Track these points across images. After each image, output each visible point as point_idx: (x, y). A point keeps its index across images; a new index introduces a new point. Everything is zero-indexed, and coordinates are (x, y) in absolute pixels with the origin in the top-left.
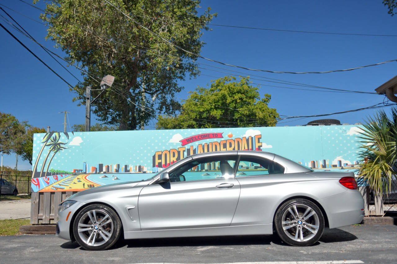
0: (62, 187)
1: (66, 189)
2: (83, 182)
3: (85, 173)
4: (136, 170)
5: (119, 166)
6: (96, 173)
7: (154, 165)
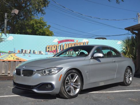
0: (3, 59)
1: (5, 60)
2: (14, 57)
3: (15, 53)
4: (38, 53)
5: (30, 50)
6: (20, 53)
7: (46, 51)
